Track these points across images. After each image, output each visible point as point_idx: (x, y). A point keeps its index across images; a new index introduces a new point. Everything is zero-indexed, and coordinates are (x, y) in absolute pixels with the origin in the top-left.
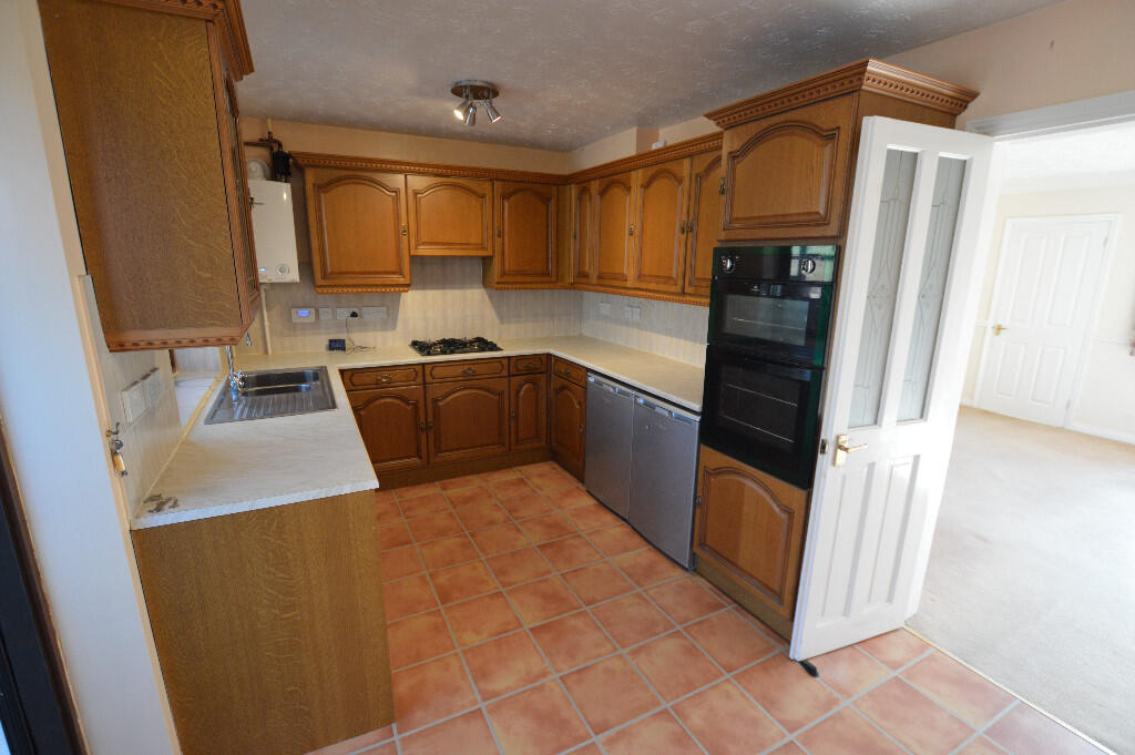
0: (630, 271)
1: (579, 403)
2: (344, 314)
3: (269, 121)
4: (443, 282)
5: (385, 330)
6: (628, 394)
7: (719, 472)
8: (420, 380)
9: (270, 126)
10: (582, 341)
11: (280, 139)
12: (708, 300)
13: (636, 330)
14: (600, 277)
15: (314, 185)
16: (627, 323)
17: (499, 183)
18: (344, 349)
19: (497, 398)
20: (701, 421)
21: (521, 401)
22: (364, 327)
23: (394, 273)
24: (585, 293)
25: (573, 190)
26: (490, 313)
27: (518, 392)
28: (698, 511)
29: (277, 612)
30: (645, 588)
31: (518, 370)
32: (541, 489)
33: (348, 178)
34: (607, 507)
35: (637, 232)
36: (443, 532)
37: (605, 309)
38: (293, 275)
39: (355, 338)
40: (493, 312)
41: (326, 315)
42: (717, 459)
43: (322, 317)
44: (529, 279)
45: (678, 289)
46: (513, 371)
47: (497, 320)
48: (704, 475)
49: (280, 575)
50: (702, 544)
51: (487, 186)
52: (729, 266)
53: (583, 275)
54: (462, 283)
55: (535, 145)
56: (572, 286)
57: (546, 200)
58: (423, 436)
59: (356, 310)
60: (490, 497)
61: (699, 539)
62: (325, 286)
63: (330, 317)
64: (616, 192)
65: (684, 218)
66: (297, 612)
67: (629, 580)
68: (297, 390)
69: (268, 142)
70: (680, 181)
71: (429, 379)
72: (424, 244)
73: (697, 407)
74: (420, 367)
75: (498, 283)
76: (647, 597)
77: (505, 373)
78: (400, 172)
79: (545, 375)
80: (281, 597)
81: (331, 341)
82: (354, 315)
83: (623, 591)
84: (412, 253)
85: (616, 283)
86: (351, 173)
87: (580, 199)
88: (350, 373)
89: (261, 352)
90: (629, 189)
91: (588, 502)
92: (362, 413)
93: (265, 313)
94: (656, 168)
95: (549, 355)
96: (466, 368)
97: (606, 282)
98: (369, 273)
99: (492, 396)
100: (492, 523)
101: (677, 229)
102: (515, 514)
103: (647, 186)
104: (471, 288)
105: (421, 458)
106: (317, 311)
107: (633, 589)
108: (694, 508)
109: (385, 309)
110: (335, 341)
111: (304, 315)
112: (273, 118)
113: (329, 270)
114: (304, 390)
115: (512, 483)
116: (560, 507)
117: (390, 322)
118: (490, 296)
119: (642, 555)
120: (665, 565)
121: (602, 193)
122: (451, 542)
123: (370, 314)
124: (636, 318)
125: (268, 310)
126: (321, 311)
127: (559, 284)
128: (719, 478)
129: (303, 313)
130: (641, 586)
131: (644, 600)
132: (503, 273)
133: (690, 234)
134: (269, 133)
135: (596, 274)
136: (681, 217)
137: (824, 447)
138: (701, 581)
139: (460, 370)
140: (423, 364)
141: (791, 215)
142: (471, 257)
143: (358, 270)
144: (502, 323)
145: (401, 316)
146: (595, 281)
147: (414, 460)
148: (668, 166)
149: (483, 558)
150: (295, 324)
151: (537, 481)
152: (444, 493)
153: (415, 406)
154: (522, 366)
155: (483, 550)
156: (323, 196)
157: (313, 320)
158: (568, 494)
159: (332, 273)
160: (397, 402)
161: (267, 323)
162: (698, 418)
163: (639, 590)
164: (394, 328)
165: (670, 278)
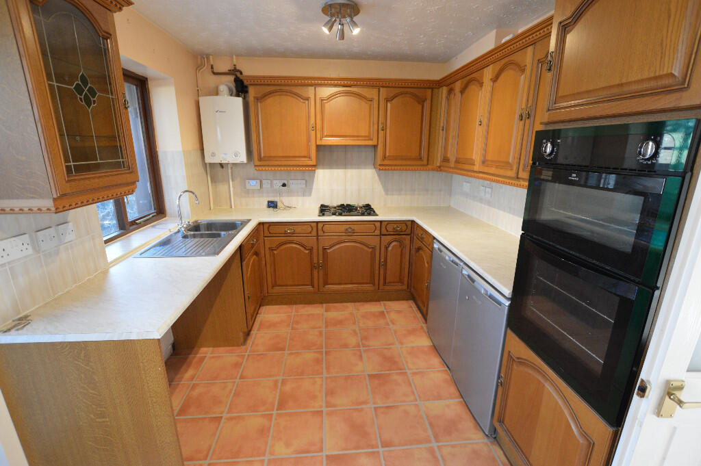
0: (476, 156)
1: (428, 263)
2: (278, 184)
3: (234, 57)
4: (345, 164)
5: (304, 195)
6: (457, 264)
7: (522, 362)
8: (314, 233)
9: (235, 61)
10: (447, 212)
11: (240, 69)
12: (527, 184)
13: (486, 207)
14: (457, 162)
15: (254, 97)
16: (481, 200)
17: (385, 89)
18: (276, 208)
19: (371, 250)
20: (510, 306)
21: (389, 254)
22: (290, 193)
23: (305, 157)
24: (455, 176)
25: (445, 90)
26: (378, 187)
27: (387, 248)
28: (500, 389)
29: (92, 416)
30: (440, 444)
31: (387, 231)
32: (393, 324)
33: (275, 92)
34: (436, 350)
35: (485, 121)
36: (308, 347)
37: (466, 187)
38: (243, 158)
39: (283, 200)
40: (380, 187)
41: (266, 184)
42: (520, 349)
43: (264, 186)
44: (408, 163)
45: (512, 173)
46: (384, 231)
47: (383, 193)
48: (508, 360)
49: (91, 391)
50: (501, 421)
51: (375, 91)
52: (549, 150)
53: (446, 160)
54: (359, 165)
55: (418, 58)
56: (439, 169)
57: (422, 101)
58: (315, 273)
59: (286, 182)
60: (354, 323)
61: (499, 415)
62: (260, 166)
63: (269, 186)
64: (473, 88)
65: (524, 106)
66: (107, 419)
67: (430, 432)
68: (219, 235)
69: (234, 72)
70: (523, 70)
71: (320, 233)
72: (327, 136)
73: (508, 291)
74: (315, 224)
75: (380, 165)
76: (438, 455)
77: (377, 232)
78: (311, 85)
79: (409, 237)
80: (94, 406)
81: (269, 202)
82: (284, 185)
83: (419, 442)
84: (318, 143)
85: (467, 167)
86: (278, 88)
87: (448, 98)
88: (267, 225)
89: (229, 207)
90: (481, 84)
91: (424, 342)
92: (275, 252)
93: (231, 183)
94: (503, 61)
95: (413, 222)
96: (348, 226)
97: (460, 166)
98: (289, 157)
99: (366, 248)
100: (346, 346)
101: (517, 117)
102: (364, 342)
103: (495, 79)
104: (365, 168)
105: (313, 287)
106: (261, 182)
107: (430, 442)
108: (497, 386)
109: (304, 181)
110: (272, 202)
111: (254, 184)
112: (237, 56)
113: (262, 155)
114: (223, 236)
115: (374, 314)
116: (401, 343)
117: (307, 190)
118: (379, 176)
119: (450, 407)
120: (468, 424)
121: (462, 92)
122: (310, 356)
123: (294, 185)
124: (488, 196)
125: (232, 181)
126: (264, 181)
127: (430, 167)
128: (522, 368)
129: (253, 183)
130: (437, 440)
131: (435, 457)
132: (385, 157)
133: (527, 121)
134: (235, 65)
135: (454, 159)
136: (521, 104)
137: (643, 390)
138: (497, 453)
139: (343, 228)
140: (317, 222)
141: (630, 83)
142: (366, 146)
143: (281, 155)
144: (387, 194)
145: (315, 186)
146: (452, 165)
147: (309, 288)
148: (514, 58)
149: (325, 375)
150: (248, 190)
151: (393, 316)
152: (325, 313)
153: (311, 250)
154: (390, 228)
155: (328, 368)
156: (259, 104)
157: (259, 188)
158: (411, 332)
159: (264, 157)
160: (298, 246)
161: (232, 189)
162: (507, 303)
163: (434, 445)
164: (310, 195)
165: (508, 163)
